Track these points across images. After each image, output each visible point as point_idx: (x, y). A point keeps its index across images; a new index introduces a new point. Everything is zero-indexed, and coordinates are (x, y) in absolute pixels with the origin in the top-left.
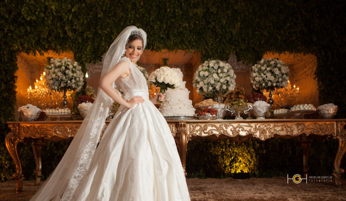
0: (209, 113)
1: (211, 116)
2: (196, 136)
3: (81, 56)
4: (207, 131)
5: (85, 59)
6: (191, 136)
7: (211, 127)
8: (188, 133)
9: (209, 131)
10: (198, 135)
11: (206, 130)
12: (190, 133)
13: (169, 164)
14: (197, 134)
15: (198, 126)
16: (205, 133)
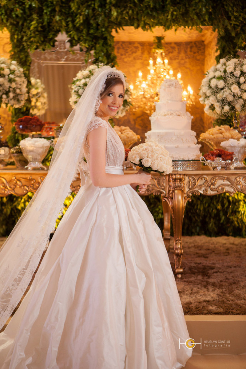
0: (220, 158)
1: (223, 162)
2: (199, 194)
3: (22, 37)
4: (216, 186)
5: (29, 43)
6: (191, 194)
7: (222, 180)
8: (187, 190)
9: (219, 186)
10: (202, 192)
11: (214, 186)
12: (190, 189)
13: (147, 276)
14: (200, 191)
15: (202, 179)
16: (212, 190)
